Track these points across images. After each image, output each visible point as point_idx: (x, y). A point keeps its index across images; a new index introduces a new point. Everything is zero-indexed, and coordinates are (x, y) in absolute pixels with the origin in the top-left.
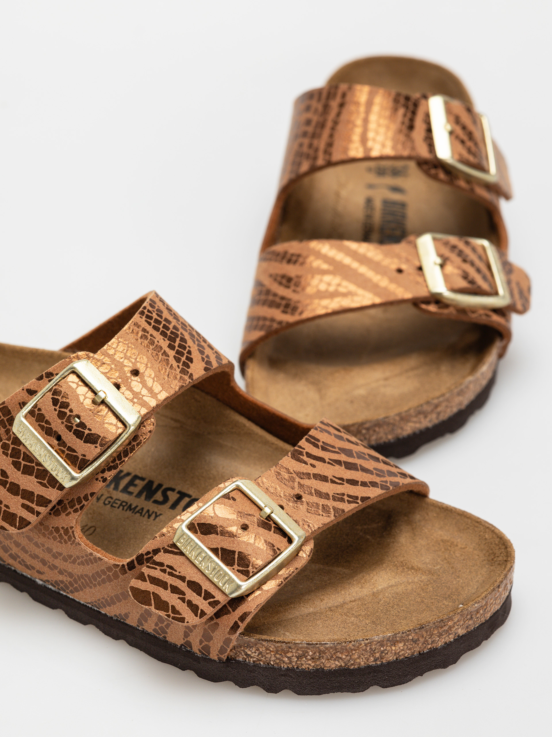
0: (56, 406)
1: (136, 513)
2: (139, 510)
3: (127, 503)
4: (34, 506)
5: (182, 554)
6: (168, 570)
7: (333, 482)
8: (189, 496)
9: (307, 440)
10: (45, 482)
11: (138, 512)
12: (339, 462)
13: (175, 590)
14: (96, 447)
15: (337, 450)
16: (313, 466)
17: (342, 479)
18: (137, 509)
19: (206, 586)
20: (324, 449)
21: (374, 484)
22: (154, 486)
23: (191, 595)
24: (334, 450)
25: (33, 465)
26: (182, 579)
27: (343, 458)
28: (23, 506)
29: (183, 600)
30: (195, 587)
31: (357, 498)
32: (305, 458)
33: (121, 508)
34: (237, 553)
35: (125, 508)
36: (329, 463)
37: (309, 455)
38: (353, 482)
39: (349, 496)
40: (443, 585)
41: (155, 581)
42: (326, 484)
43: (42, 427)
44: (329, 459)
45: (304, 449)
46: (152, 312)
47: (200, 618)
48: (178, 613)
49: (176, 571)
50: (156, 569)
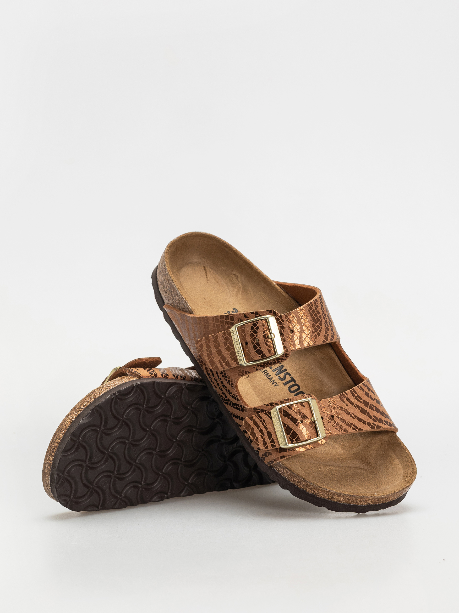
0: (252, 330)
1: (268, 379)
2: (270, 378)
3: (267, 372)
4: (224, 364)
5: (271, 418)
6: (263, 422)
7: (351, 416)
8: (295, 381)
9: (351, 391)
10: (233, 357)
11: (269, 379)
12: (359, 407)
13: (261, 431)
14: (259, 356)
15: (362, 401)
16: (347, 405)
17: (356, 416)
18: (270, 377)
19: (273, 437)
20: (356, 398)
21: (369, 424)
22: (283, 369)
23: (266, 437)
24: (360, 400)
25: (231, 348)
26: (266, 429)
27: (362, 406)
28: (220, 361)
29: (262, 437)
30: (270, 435)
31: (357, 428)
32: (345, 400)
33: (264, 373)
34: (292, 431)
35: (265, 374)
36: (354, 406)
37: (348, 399)
38: (360, 420)
39: (354, 426)
40: (377, 478)
41: (255, 423)
42: (348, 416)
43: (242, 335)
44: (355, 404)
45: (347, 395)
46: (314, 306)
47: (265, 448)
48: (258, 441)
49: (265, 424)
50: (258, 418)
